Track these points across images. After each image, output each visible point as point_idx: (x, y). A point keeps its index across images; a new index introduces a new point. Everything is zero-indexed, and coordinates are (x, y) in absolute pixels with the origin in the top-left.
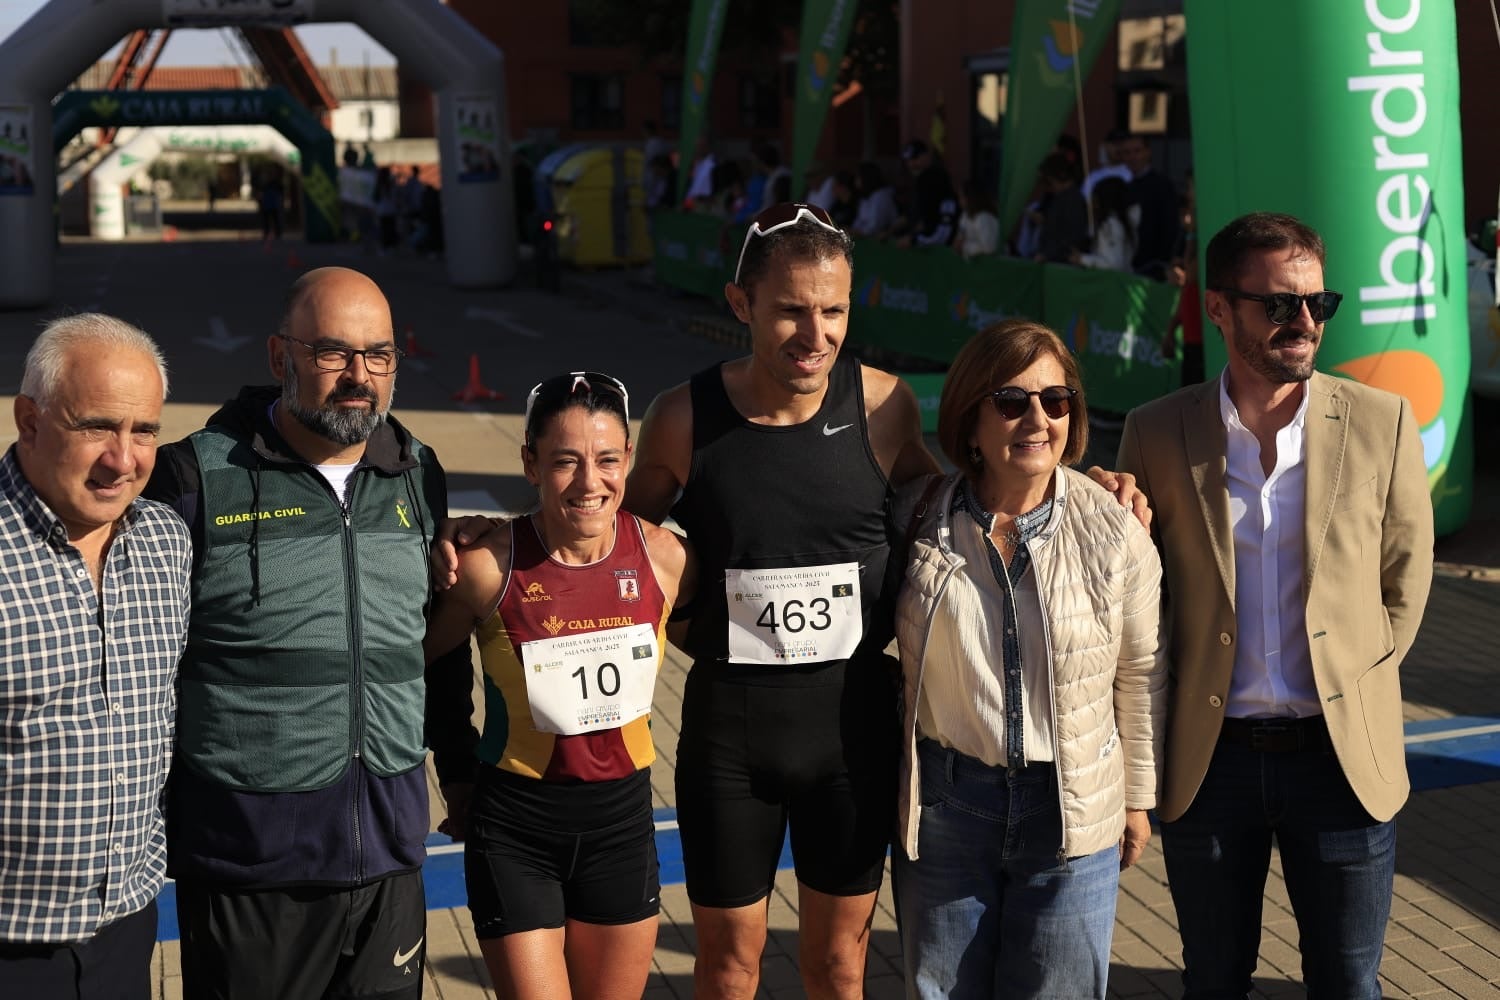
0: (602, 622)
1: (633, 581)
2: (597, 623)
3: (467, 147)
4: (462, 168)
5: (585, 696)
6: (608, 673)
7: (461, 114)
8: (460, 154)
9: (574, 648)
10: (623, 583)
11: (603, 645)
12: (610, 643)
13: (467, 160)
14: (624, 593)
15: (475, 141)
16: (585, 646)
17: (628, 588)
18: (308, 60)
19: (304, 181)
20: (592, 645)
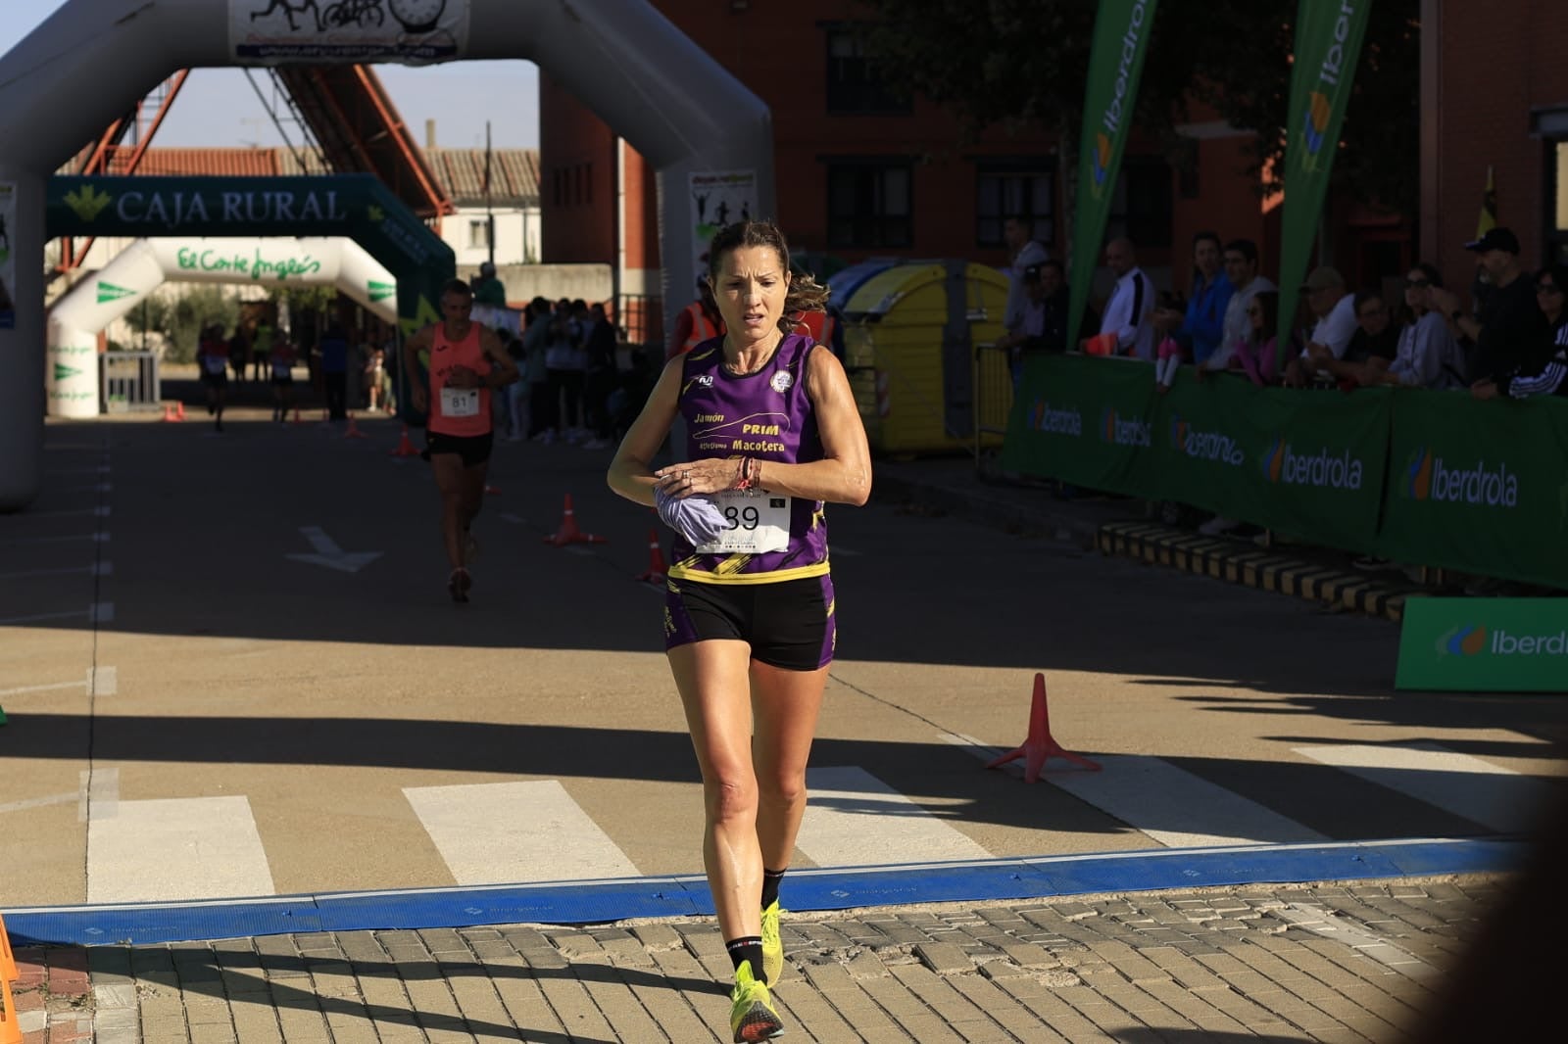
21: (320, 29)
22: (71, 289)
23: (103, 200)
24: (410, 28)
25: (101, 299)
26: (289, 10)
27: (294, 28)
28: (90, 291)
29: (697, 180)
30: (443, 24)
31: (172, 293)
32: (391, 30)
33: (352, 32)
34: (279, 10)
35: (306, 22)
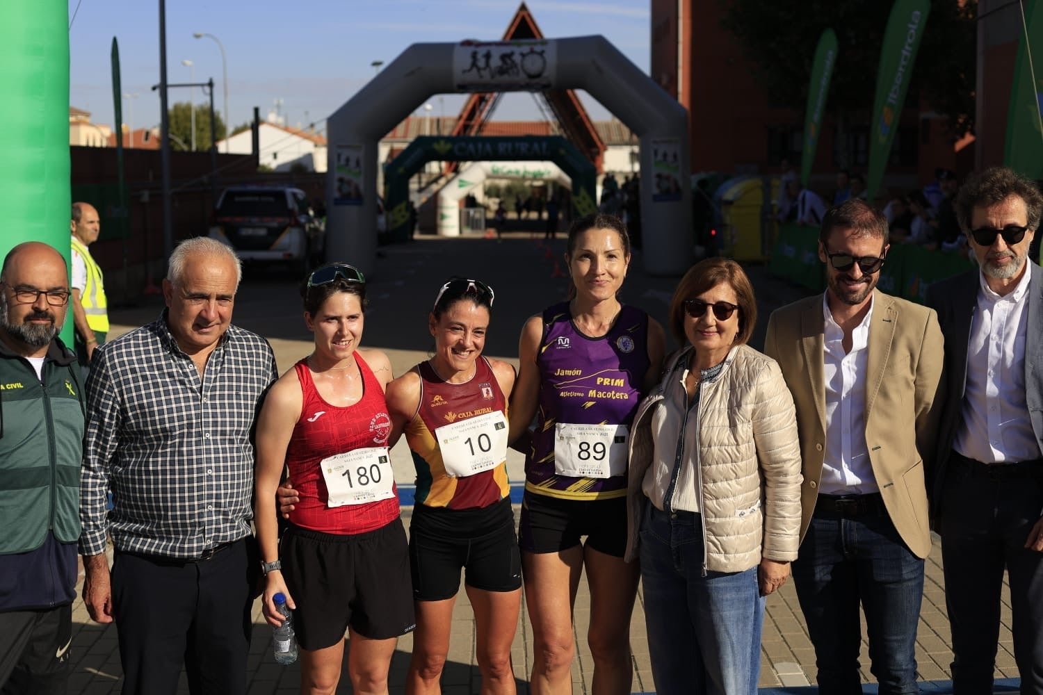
0: (477, 412)
1: (489, 389)
2: (473, 413)
3: (659, 176)
4: (655, 191)
5: (473, 454)
6: (484, 439)
7: (656, 153)
8: (654, 180)
9: (464, 428)
10: (484, 390)
11: (479, 424)
12: (483, 423)
13: (658, 186)
14: (485, 395)
15: (665, 172)
16: (469, 427)
17: (487, 392)
18: (587, 116)
19: (574, 199)
20: (473, 425)
21: (493, 77)
22: (448, 182)
23: (449, 146)
24: (531, 76)
25: (461, 186)
26: (479, 69)
27: (481, 77)
28: (455, 183)
29: (655, 142)
30: (545, 74)
31: (503, 183)
32: (522, 77)
33: (506, 78)
34: (475, 70)
35: (486, 75)
